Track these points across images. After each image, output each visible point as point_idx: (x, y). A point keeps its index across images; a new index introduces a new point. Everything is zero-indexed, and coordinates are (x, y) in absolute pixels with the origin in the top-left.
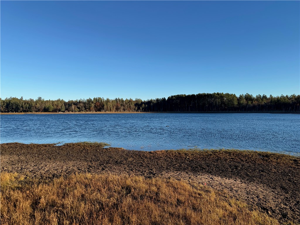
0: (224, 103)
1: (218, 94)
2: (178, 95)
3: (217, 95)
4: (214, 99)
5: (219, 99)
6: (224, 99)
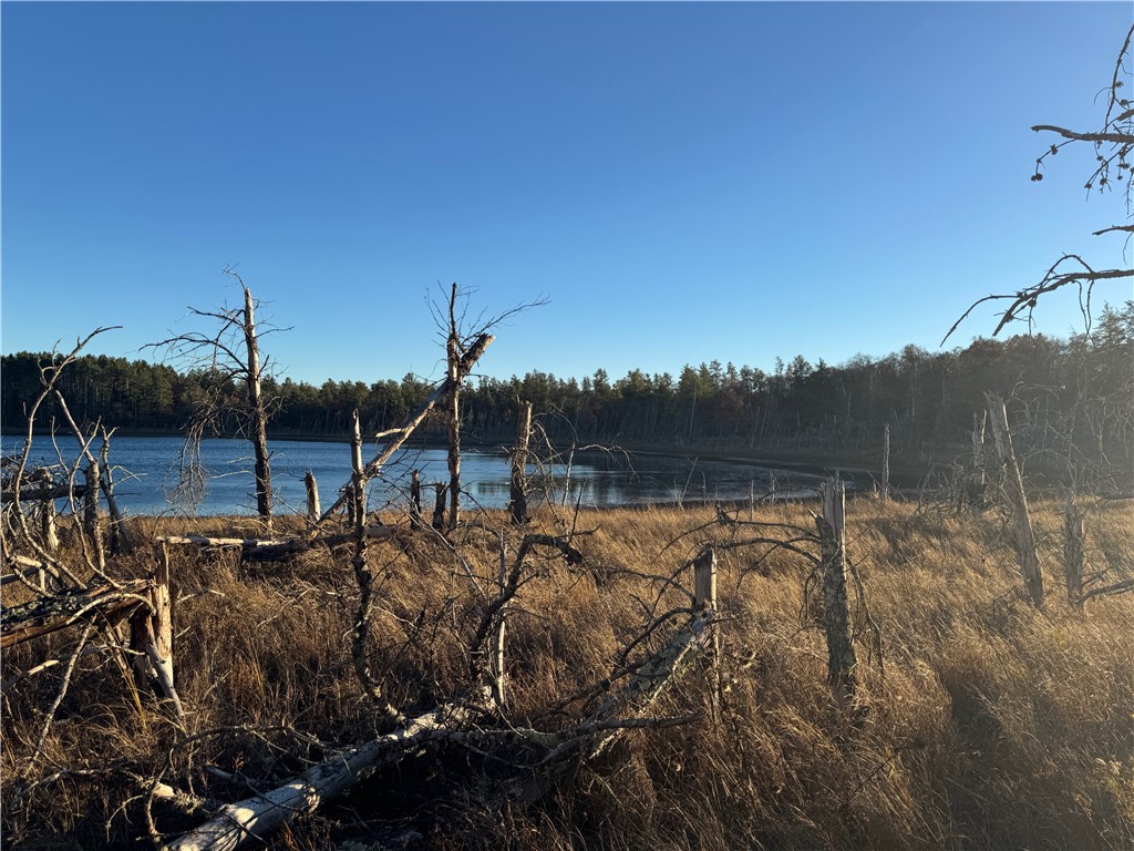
0: (125, 397)
3: (97, 367)
4: (83, 380)
5: (103, 380)
6: (124, 384)
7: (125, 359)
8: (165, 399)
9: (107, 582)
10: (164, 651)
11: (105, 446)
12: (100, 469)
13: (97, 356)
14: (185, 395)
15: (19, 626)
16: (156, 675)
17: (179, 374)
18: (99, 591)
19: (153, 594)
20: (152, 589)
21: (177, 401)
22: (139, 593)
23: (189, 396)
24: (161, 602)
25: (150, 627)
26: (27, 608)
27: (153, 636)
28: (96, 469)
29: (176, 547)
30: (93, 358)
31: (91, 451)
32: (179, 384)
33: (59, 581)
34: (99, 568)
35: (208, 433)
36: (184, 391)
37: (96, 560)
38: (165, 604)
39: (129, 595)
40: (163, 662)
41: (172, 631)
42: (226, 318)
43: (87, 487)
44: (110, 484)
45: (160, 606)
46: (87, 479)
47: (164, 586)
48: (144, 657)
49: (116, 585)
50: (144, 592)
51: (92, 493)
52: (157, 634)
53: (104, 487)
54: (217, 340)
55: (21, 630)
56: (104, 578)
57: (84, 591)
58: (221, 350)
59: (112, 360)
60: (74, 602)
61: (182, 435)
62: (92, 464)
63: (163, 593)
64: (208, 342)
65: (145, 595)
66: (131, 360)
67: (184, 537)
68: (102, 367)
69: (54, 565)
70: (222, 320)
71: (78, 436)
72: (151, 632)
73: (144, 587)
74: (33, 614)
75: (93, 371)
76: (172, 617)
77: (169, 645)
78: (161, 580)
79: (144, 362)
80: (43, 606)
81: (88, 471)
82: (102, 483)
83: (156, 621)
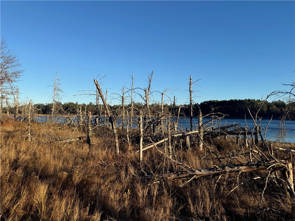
0: (255, 109)
1: (249, 100)
2: (210, 101)
3: (248, 102)
4: (244, 105)
5: (249, 105)
6: (254, 106)
7: (254, 99)
8: (265, 109)
9: (274, 159)
10: (291, 182)
11: (259, 122)
12: (259, 128)
13: (248, 99)
14: (271, 108)
15: (253, 167)
16: (289, 188)
17: (269, 103)
18: (272, 162)
19: (288, 165)
20: (287, 163)
21: (268, 109)
22: (284, 164)
23: (272, 108)
24: (290, 168)
25: (287, 174)
26: (255, 163)
27: (288, 177)
28: (258, 128)
29: (281, 151)
30: (247, 100)
31: (256, 123)
32: (269, 105)
33: (261, 157)
34: (272, 155)
35: (287, 119)
36: (270, 107)
37: (271, 153)
38: (291, 168)
39: (282, 164)
40: (292, 185)
41: (293, 176)
42: (293, 85)
43: (256, 133)
44: (261, 132)
45: (290, 169)
46: (256, 130)
47: (291, 163)
48: (285, 182)
49: (277, 161)
50: (285, 164)
51: (257, 134)
52: (289, 177)
53: (260, 133)
54: (290, 92)
55: (254, 168)
56: (273, 158)
57: (268, 161)
58: (292, 95)
59: (251, 100)
60: (266, 163)
61: (280, 119)
62: (257, 127)
63: (290, 165)
64: (288, 93)
65: (285, 165)
66: (256, 100)
67: (283, 148)
68: (249, 102)
69: (261, 153)
70: (292, 86)
71: (253, 119)
72: (287, 175)
73: (285, 162)
74: (256, 164)
75: (247, 103)
76: (293, 173)
77: (293, 181)
78: (290, 161)
79: (259, 100)
80: (258, 163)
81: (256, 129)
82: (259, 132)
83: (289, 173)
